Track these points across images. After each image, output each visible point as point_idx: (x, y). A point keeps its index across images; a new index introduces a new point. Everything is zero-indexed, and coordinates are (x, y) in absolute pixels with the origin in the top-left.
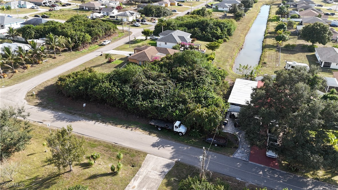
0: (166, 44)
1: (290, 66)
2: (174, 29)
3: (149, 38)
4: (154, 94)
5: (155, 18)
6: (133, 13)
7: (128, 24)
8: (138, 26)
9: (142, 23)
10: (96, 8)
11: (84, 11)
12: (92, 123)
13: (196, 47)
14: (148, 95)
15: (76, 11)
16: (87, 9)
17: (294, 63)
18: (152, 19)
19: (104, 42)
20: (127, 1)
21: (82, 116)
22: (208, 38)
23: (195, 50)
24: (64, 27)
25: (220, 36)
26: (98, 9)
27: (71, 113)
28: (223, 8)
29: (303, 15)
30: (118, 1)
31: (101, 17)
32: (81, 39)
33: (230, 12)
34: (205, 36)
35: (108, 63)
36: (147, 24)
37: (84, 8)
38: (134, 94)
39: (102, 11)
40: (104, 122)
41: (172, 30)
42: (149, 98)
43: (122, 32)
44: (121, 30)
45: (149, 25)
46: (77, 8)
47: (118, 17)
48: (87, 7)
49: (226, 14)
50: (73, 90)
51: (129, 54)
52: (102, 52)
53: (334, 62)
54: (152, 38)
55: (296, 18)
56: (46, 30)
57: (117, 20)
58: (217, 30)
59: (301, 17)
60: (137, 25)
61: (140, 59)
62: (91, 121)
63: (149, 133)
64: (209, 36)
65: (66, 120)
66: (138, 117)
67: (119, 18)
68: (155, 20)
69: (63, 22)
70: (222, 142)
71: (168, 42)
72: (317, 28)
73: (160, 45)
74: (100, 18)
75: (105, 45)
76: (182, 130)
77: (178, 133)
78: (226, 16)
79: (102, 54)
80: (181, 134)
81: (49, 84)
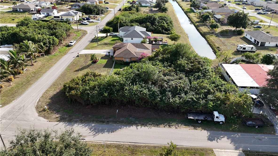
1: (242, 48)
2: (126, 25)
3: (109, 34)
5: (96, 16)
6: (77, 13)
7: (75, 23)
8: (86, 24)
10: (31, 9)
11: (20, 13)
13: (160, 39)
15: (11, 13)
16: (22, 10)
17: (245, 45)
18: (94, 17)
19: (71, 43)
26: (33, 10)
27: (103, 122)
28: (146, 4)
31: (44, 18)
35: (94, 63)
37: (18, 10)
43: (77, 31)
44: (76, 29)
46: (10, 10)
49: (152, 9)
52: (78, 53)
53: (268, 42)
54: (111, 34)
55: (207, 9)
56: (5, 36)
57: (62, 19)
58: (164, 23)
59: (210, 8)
61: (127, 57)
62: (131, 127)
63: (193, 128)
65: (106, 131)
71: (134, 38)
73: (127, 40)
74: (42, 19)
75: (72, 46)
76: (222, 119)
77: (219, 122)
79: (78, 55)
80: (222, 123)
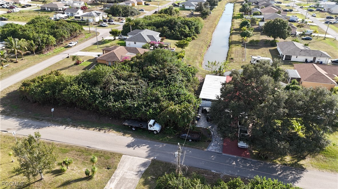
0: (136, 44)
1: (255, 60)
2: (142, 28)
3: (117, 38)
4: (127, 95)
5: (122, 18)
6: (100, 14)
7: (94, 24)
9: (109, 23)
10: (59, 9)
11: (46, 12)
12: (62, 128)
13: (166, 46)
14: (120, 96)
15: (38, 12)
16: (49, 9)
17: (259, 57)
18: (119, 19)
19: (70, 43)
20: (92, 1)
21: (50, 122)
22: (177, 37)
23: (164, 48)
24: (25, 30)
25: (188, 34)
26: (61, 9)
27: (38, 119)
28: (190, 7)
29: (264, 12)
30: (83, 1)
31: (66, 18)
32: (45, 41)
33: (197, 10)
34: (173, 34)
35: (76, 65)
36: (115, 23)
37: (46, 9)
38: (105, 96)
39: (66, 11)
40: (75, 125)
41: (141, 29)
42: (122, 99)
43: (89, 33)
44: (87, 31)
45: (117, 25)
46: (38, 9)
47: (84, 17)
48: (49, 8)
49: (193, 13)
50: (39, 95)
51: (98, 55)
52: (68, 54)
53: (294, 55)
54: (120, 38)
55: (258, 15)
56: (4, 33)
57: (82, 20)
58: (185, 29)
59: (263, 14)
60: (104, 25)
61: (109, 60)
62: (61, 126)
63: (123, 134)
64: (178, 34)
65: (33, 127)
66: (111, 119)
67: (85, 19)
68: (122, 19)
69: (23, 24)
70: (196, 137)
71: (137, 41)
72: (278, 24)
73: (129, 44)
74: (64, 19)
75: (71, 47)
76: (157, 128)
77: (153, 131)
78: (193, 14)
79: (68, 57)
80: (156, 132)
81: (12, 90)
